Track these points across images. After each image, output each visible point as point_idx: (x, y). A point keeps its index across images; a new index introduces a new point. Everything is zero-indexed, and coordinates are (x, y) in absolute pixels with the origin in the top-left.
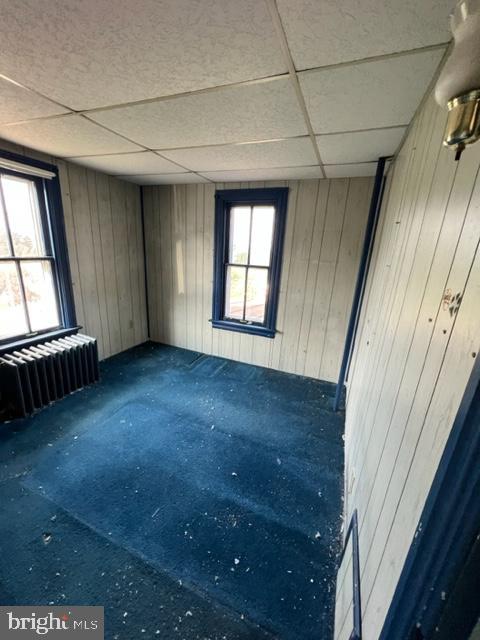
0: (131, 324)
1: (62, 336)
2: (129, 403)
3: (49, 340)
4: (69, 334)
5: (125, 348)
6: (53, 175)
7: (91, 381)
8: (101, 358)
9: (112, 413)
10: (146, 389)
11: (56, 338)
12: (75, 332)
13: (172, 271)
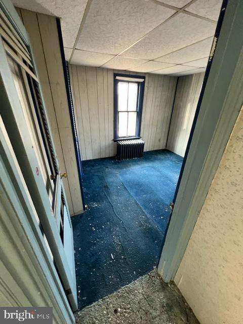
0: (160, 140)
1: (135, 139)
2: (149, 167)
3: (131, 139)
4: (137, 139)
5: (155, 149)
6: (144, 80)
7: (140, 157)
8: (145, 150)
9: (142, 168)
10: (157, 164)
11: (133, 139)
12: (139, 139)
13: (183, 118)
